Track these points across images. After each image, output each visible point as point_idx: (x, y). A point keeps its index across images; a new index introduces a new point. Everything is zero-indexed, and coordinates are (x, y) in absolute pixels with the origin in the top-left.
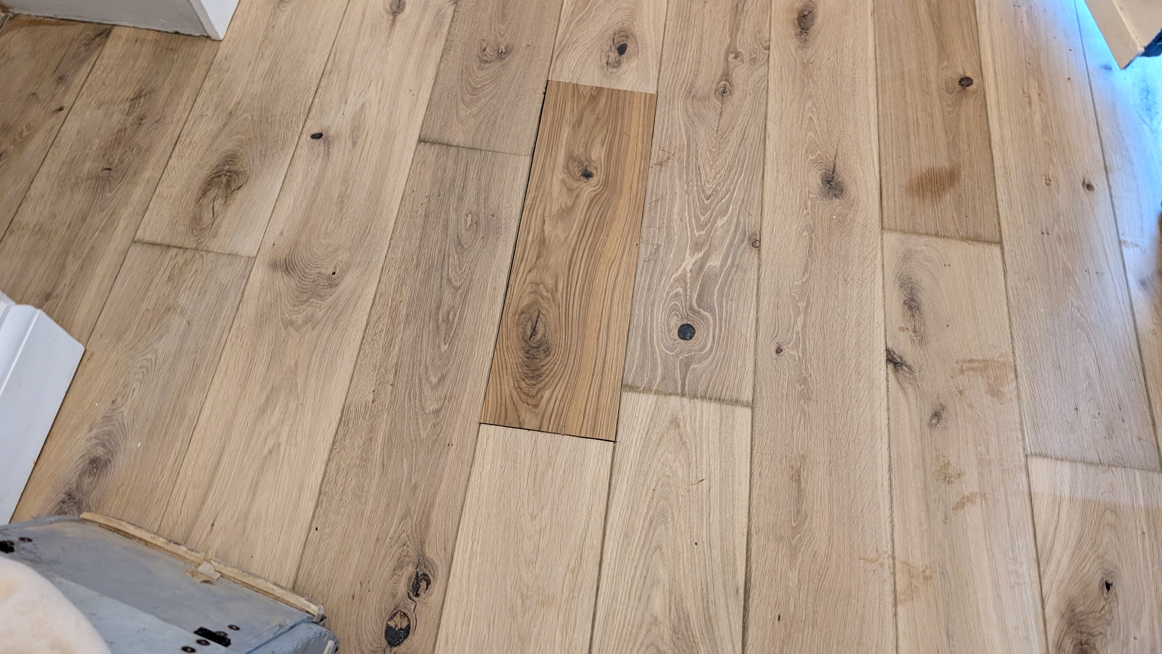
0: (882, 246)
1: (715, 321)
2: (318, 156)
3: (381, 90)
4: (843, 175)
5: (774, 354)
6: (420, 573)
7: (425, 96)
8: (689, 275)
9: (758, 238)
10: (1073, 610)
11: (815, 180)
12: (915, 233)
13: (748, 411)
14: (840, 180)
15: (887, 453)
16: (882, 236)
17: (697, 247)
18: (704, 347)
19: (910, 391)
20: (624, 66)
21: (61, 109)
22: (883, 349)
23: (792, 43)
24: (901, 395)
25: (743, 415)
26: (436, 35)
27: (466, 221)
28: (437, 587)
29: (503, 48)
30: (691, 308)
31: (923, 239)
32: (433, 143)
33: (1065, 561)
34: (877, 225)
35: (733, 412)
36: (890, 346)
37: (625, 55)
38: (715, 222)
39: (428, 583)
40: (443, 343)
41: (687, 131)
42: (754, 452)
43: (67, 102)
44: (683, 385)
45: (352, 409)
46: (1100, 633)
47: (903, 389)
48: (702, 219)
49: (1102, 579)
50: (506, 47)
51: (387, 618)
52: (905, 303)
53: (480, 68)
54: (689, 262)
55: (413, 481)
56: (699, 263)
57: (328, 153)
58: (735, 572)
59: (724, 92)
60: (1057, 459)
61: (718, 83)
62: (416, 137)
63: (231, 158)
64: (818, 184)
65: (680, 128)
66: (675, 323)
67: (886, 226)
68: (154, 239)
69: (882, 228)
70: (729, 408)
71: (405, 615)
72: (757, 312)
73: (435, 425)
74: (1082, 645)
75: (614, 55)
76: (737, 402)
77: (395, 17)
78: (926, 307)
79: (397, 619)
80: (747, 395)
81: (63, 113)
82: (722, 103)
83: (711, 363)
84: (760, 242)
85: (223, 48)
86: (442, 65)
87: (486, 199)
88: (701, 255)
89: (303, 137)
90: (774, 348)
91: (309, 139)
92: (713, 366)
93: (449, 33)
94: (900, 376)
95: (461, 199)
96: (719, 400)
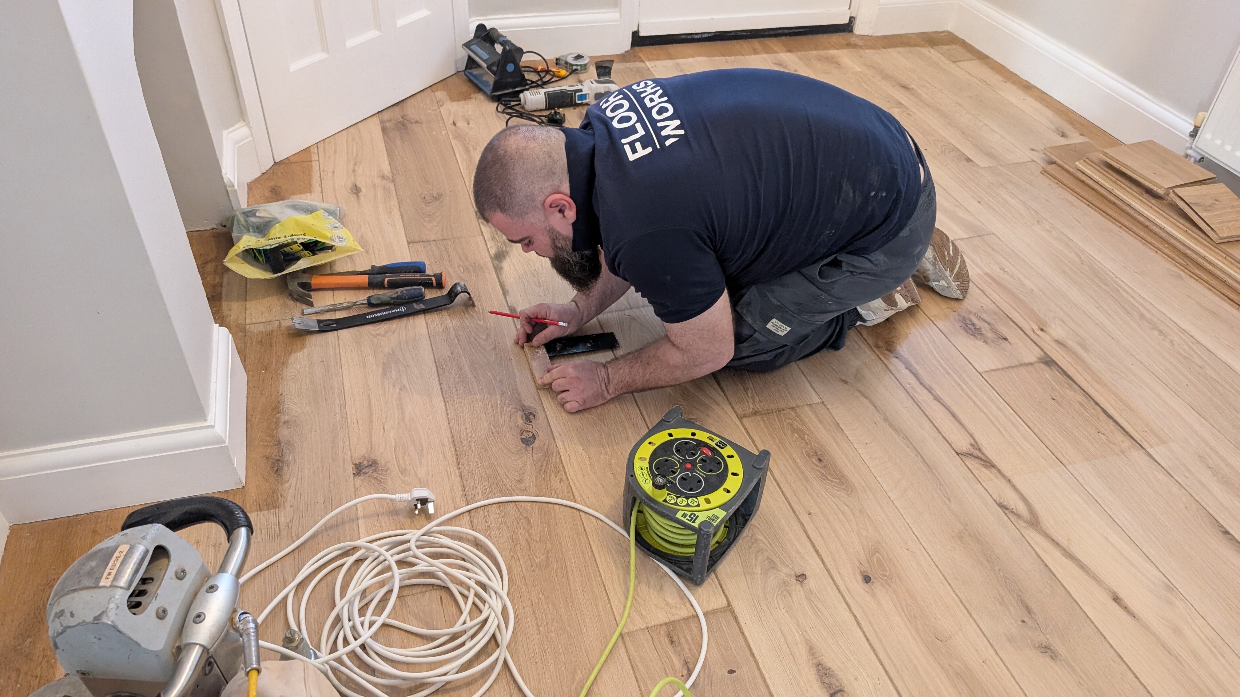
3: (369, 227)
6: (527, 413)
7: (399, 223)
26: (390, 198)
27: (460, 270)
28: (540, 416)
29: (435, 195)
32: (418, 242)
39: (534, 416)
40: (478, 321)
45: (440, 360)
50: (438, 194)
51: (519, 436)
53: (427, 206)
55: (498, 379)
62: (405, 243)
71: (529, 431)
73: (496, 354)
77: (358, 196)
79: (525, 434)
86: (402, 209)
87: (466, 258)
93: (397, 195)
95: (450, 261)
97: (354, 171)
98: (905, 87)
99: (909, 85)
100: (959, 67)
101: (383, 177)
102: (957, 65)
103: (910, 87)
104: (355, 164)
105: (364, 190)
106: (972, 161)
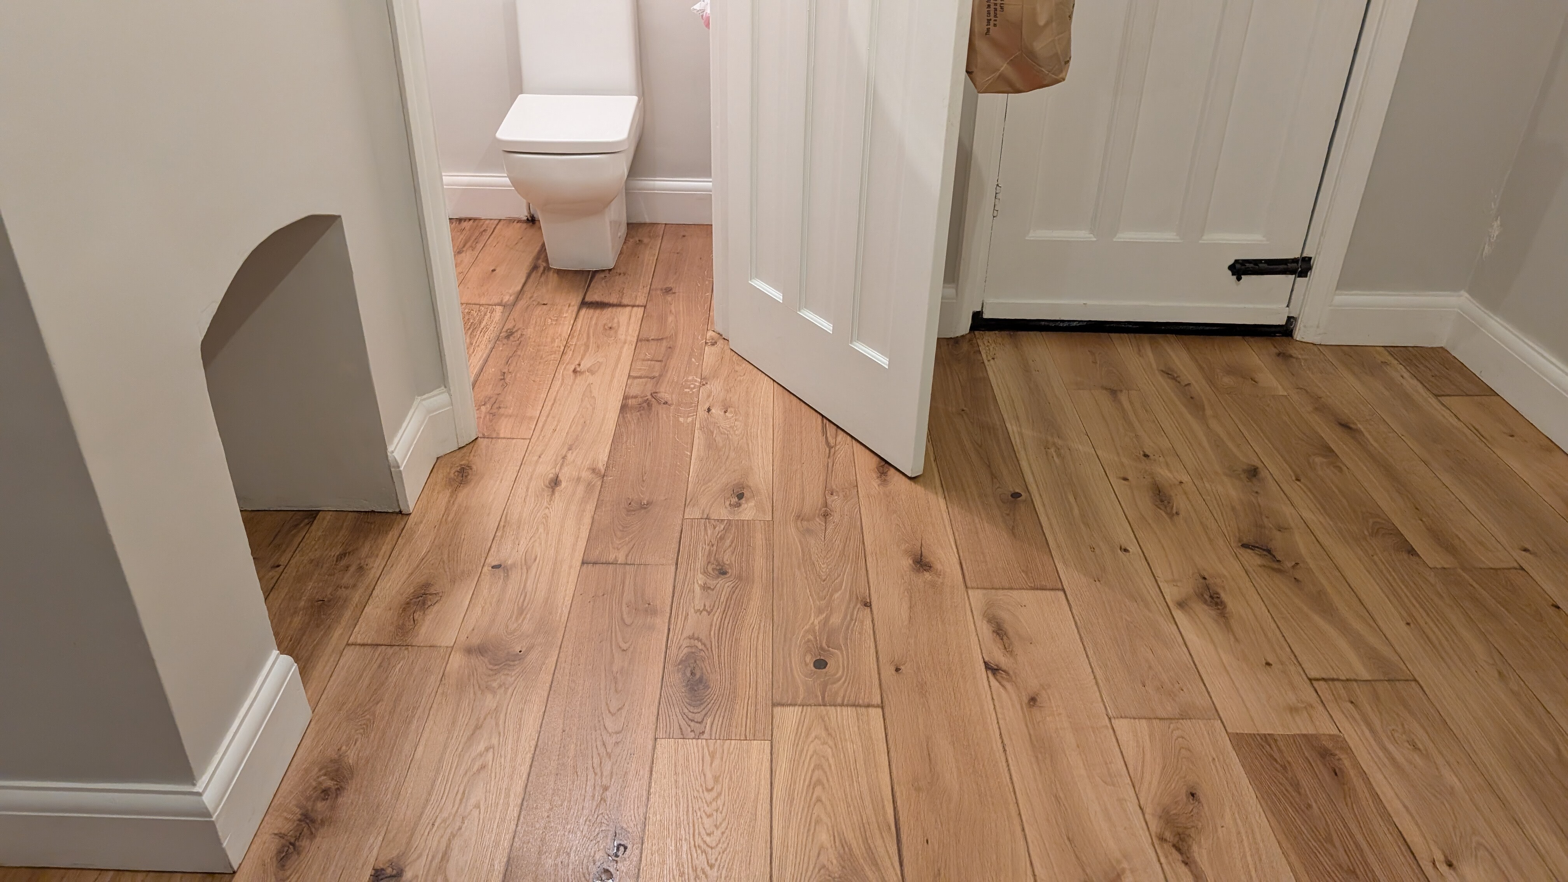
0: (969, 598)
1: (843, 656)
2: (499, 578)
4: (929, 557)
5: (894, 672)
6: (618, 842)
7: (584, 534)
8: (817, 628)
9: (868, 601)
10: (1168, 813)
11: (907, 562)
12: (993, 588)
13: (880, 710)
14: (927, 560)
15: (997, 726)
16: (967, 592)
17: (820, 611)
18: (837, 672)
19: (1008, 686)
20: (744, 506)
21: (278, 566)
22: (982, 661)
23: (875, 483)
24: (1001, 689)
25: (876, 713)
26: (589, 499)
28: (633, 852)
29: (645, 502)
30: (822, 649)
31: (1001, 591)
32: (594, 563)
33: (1155, 783)
34: (963, 586)
35: (868, 712)
36: (986, 659)
37: (744, 499)
38: (831, 596)
39: (626, 848)
41: (800, 542)
42: (889, 737)
43: (283, 561)
44: (823, 698)
46: (1193, 827)
47: (1003, 686)
48: (821, 594)
49: (1187, 791)
50: (647, 502)
52: (994, 631)
53: (627, 515)
54: (816, 621)
56: (823, 622)
57: (507, 576)
58: (885, 813)
59: (826, 515)
60: (1134, 718)
61: (820, 509)
62: (580, 561)
63: (427, 585)
64: (910, 565)
65: (794, 539)
66: (810, 660)
67: (969, 585)
68: (365, 641)
69: (967, 587)
70: (864, 710)
72: (876, 647)
74: (1179, 835)
75: (735, 500)
76: (868, 706)
77: (553, 491)
78: (1011, 633)
80: (877, 700)
81: (281, 568)
82: (826, 523)
83: (844, 682)
84: (870, 602)
85: (412, 520)
86: (596, 516)
87: (643, 594)
88: (825, 615)
89: (485, 569)
90: (893, 669)
91: (490, 568)
92: (846, 684)
93: (599, 496)
94: (998, 677)
96: (854, 705)
97: (564, 458)
98: (1346, 426)
99: (1355, 424)
100: (1443, 404)
101: (594, 470)
102: (1440, 401)
103: (1352, 426)
104: (570, 449)
105: (563, 484)
106: (1418, 555)
